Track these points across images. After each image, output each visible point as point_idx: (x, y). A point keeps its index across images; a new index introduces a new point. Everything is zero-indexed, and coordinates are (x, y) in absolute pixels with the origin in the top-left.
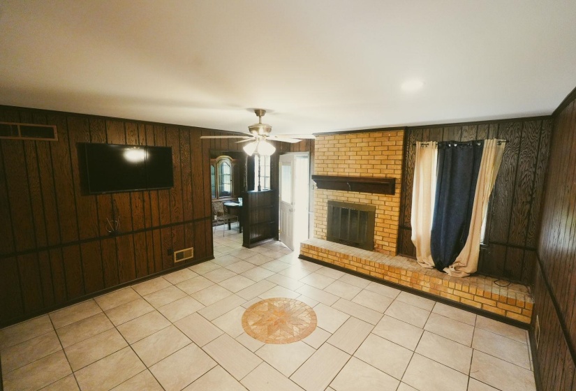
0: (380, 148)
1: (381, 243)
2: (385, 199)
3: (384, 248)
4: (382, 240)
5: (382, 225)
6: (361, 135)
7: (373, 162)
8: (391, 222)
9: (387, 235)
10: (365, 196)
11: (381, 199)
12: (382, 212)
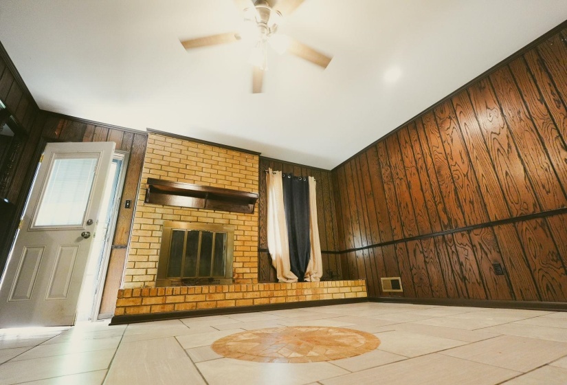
0: (238, 167)
1: (241, 271)
2: (244, 218)
3: (246, 276)
4: (243, 267)
5: (242, 248)
6: (217, 149)
7: (231, 179)
8: (251, 244)
9: (248, 259)
10: (221, 215)
11: (240, 218)
12: (242, 233)
